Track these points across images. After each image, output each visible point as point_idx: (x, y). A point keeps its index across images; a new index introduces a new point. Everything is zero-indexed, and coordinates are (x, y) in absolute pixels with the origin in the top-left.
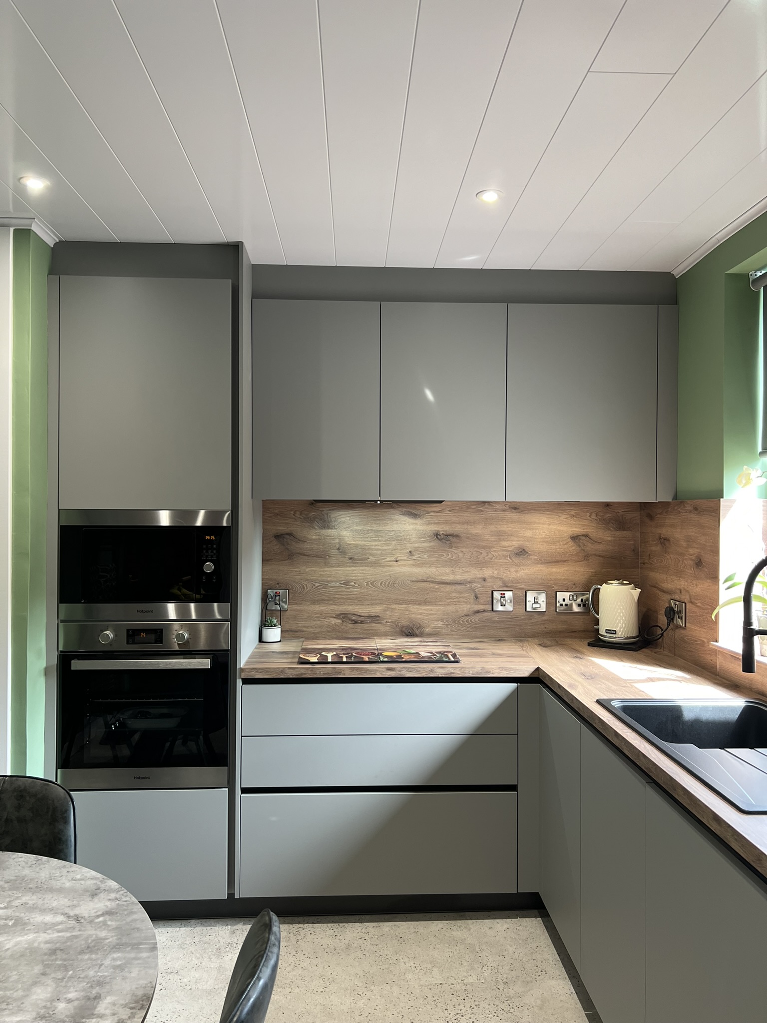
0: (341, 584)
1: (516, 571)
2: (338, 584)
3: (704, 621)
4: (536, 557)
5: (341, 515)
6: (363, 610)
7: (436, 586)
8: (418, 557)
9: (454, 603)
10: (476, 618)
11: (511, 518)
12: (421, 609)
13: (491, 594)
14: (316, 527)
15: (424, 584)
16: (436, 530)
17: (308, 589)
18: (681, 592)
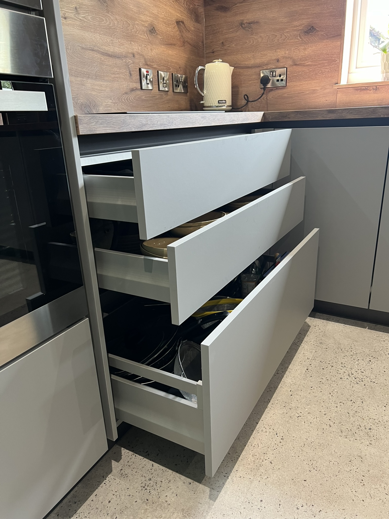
1: (151, 50)
4: (162, 37)
7: (102, 58)
9: (117, 79)
10: (132, 96)
13: (139, 71)
15: (91, 53)
18: (278, 61)
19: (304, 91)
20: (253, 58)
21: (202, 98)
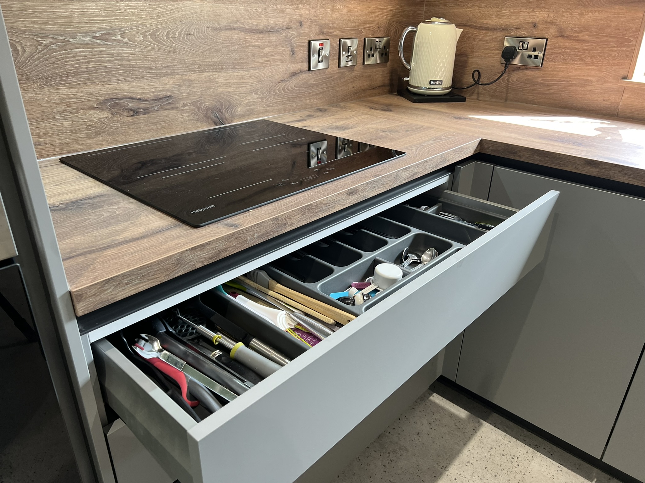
6: (145, 88)
7: (247, 37)
9: (269, 63)
12: (229, 77)
13: (308, 45)
18: (535, 26)
19: (568, 80)
20: (496, 15)
21: (407, 73)
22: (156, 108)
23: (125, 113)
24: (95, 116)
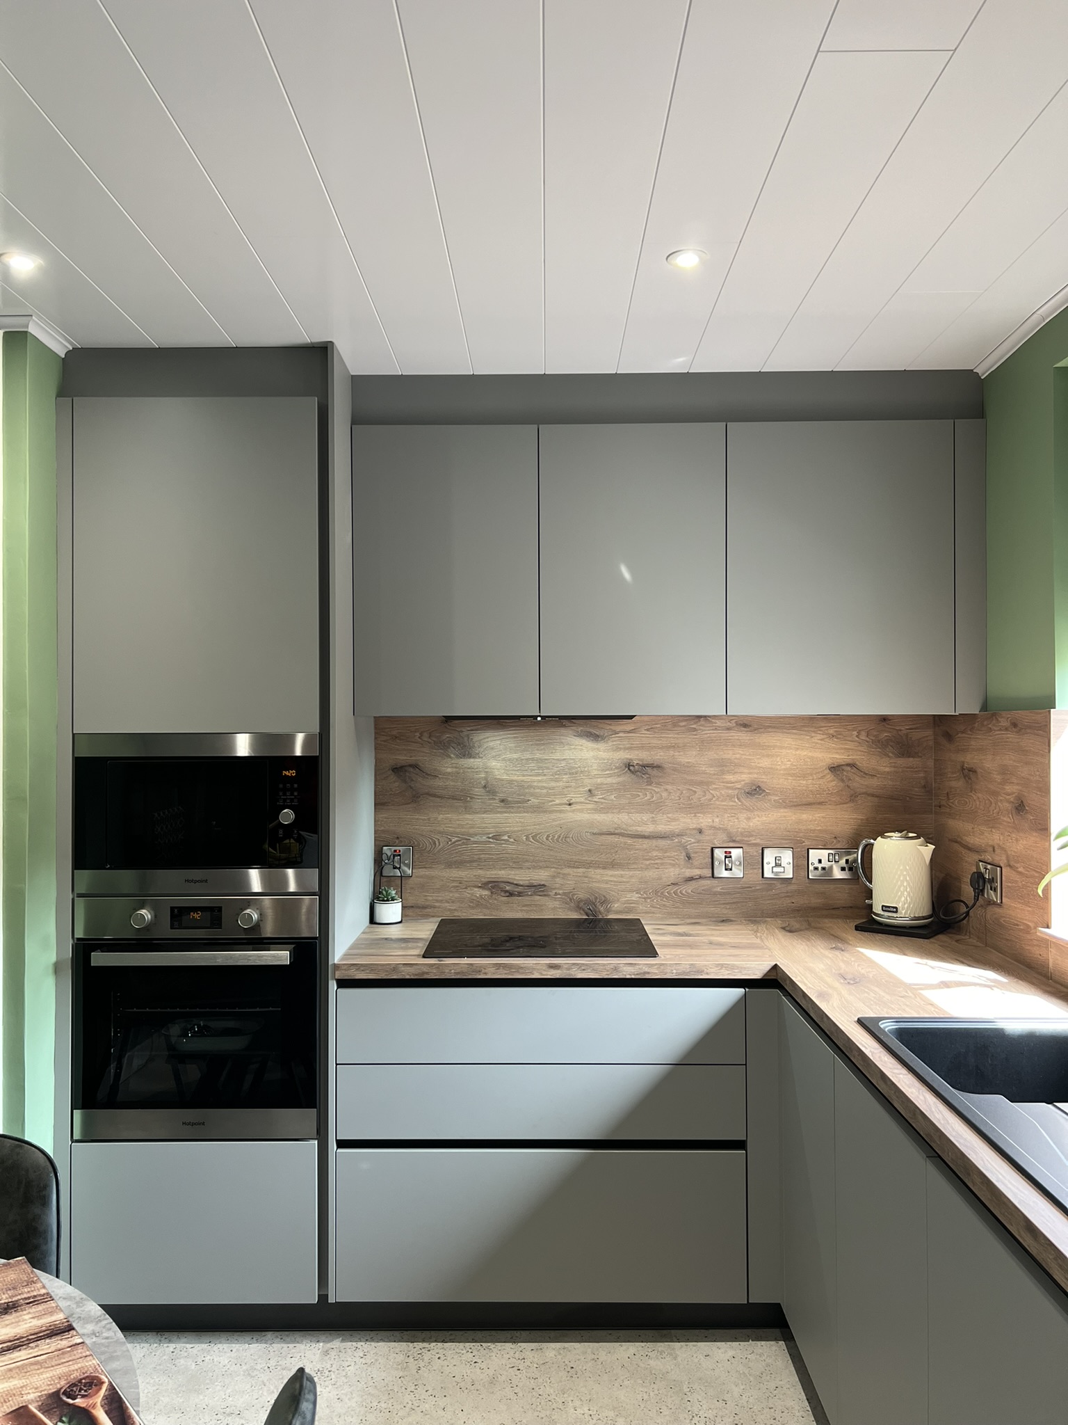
0: (489, 838)
1: (748, 819)
2: (484, 838)
3: (1028, 894)
4: (777, 798)
5: (488, 738)
6: (522, 876)
7: (629, 841)
8: (602, 798)
9: (656, 866)
10: (689, 888)
11: (738, 739)
12: (607, 875)
13: (710, 852)
14: (452, 756)
15: (610, 837)
16: (627, 759)
17: (441, 845)
18: (994, 849)
19: (1019, 923)
22: (529, 893)
23: (503, 894)
24: (479, 892)
